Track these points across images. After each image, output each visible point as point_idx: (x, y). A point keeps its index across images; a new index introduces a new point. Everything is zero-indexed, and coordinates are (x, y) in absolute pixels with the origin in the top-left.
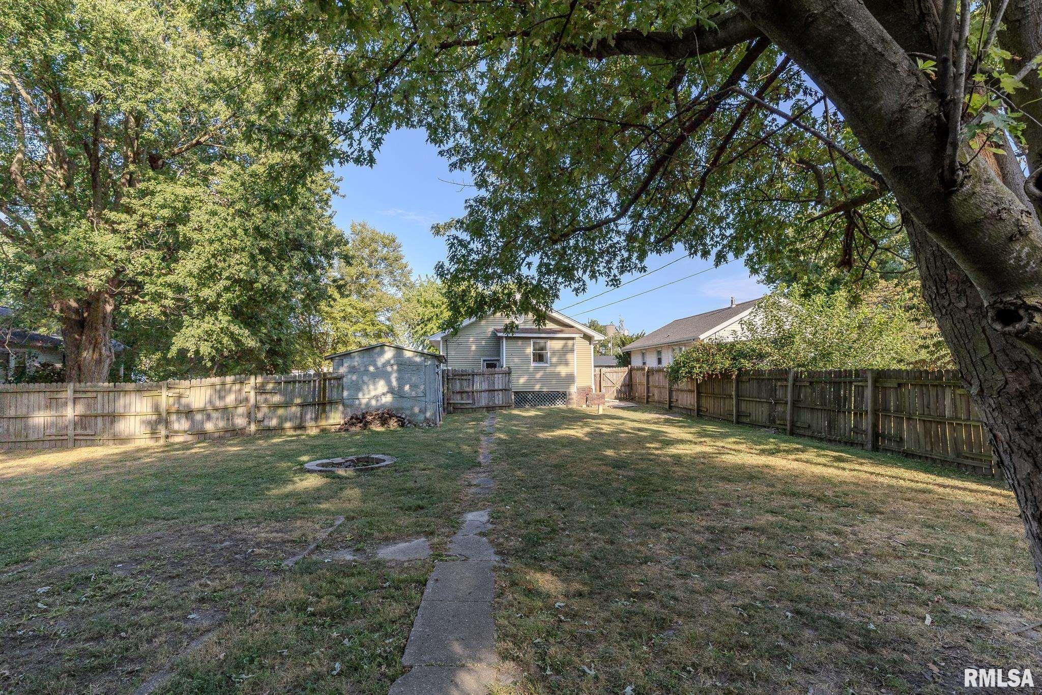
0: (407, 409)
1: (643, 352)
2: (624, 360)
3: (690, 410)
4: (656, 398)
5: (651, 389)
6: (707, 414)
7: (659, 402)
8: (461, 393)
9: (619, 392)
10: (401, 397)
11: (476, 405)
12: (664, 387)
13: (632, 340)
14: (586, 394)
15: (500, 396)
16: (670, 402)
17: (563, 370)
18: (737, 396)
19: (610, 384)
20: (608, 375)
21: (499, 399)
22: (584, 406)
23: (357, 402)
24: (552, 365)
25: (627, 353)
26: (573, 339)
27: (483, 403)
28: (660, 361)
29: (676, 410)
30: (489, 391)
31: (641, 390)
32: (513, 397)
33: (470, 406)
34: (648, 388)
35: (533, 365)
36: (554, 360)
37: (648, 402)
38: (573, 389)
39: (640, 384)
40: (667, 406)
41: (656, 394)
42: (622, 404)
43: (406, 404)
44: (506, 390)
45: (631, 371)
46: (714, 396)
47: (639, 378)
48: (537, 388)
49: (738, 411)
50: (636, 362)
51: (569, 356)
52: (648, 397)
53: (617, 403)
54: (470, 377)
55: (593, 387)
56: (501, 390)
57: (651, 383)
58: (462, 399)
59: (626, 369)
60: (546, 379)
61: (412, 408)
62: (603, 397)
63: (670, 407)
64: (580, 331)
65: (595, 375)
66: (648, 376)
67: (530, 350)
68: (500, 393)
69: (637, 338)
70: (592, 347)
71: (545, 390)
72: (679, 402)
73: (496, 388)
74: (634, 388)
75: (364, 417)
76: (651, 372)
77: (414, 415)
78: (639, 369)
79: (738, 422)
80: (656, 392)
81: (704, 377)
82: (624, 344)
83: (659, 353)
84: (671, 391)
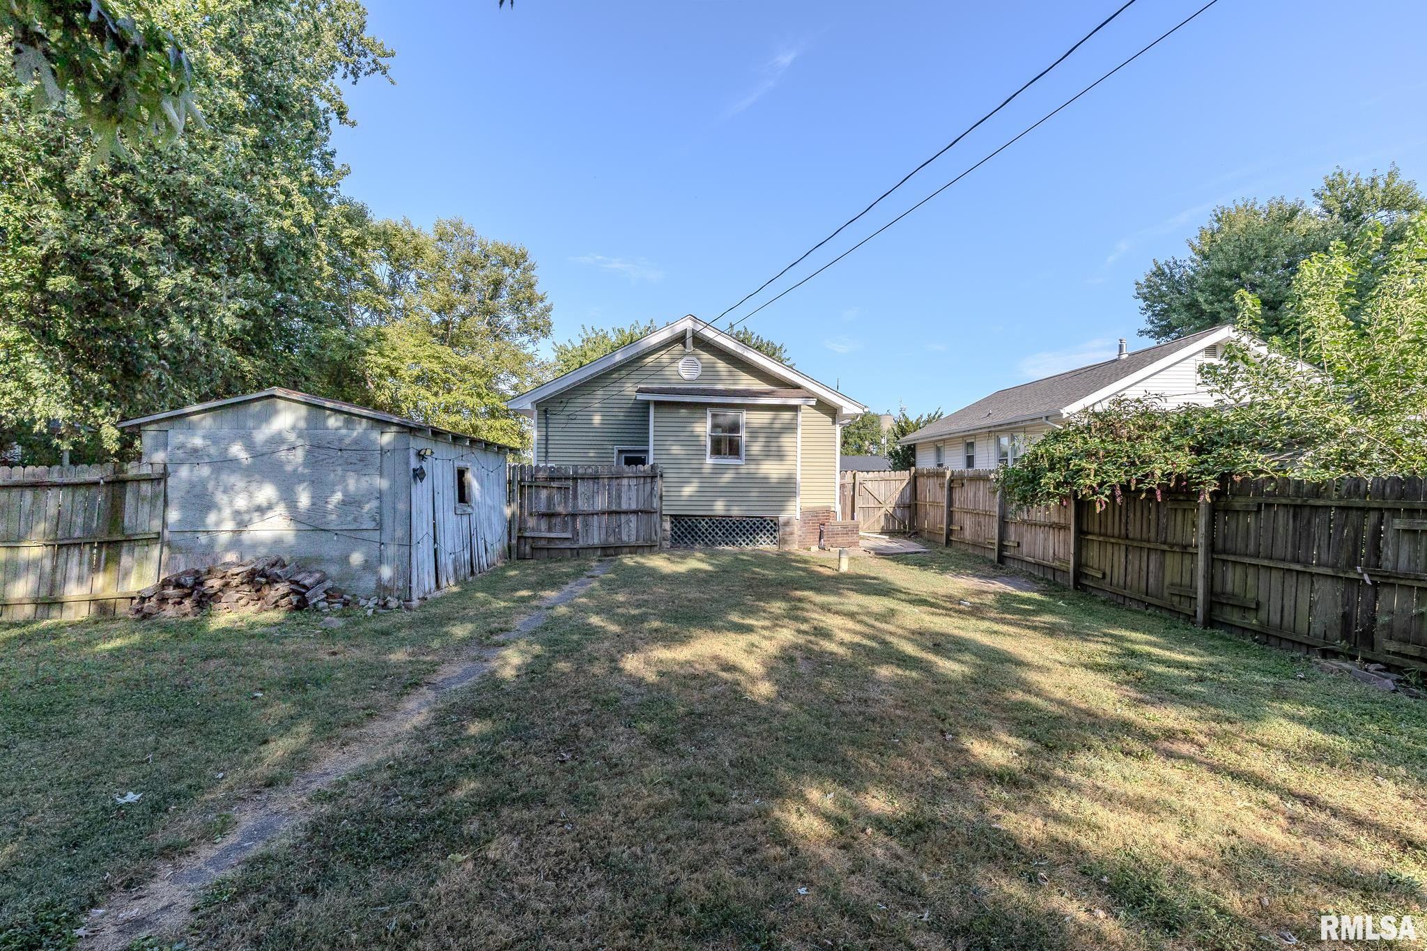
0: (331, 561)
1: (939, 445)
2: (905, 458)
3: (1054, 570)
4: (968, 535)
5: (956, 517)
6: (1105, 585)
7: (975, 545)
8: (550, 516)
9: (889, 517)
10: (316, 529)
11: (581, 543)
12: (987, 514)
13: (917, 426)
14: (820, 523)
15: (633, 525)
16: (1002, 547)
17: (771, 470)
18: (1212, 548)
19: (872, 504)
20: (869, 485)
21: (630, 530)
22: (815, 548)
23: (203, 539)
24: (751, 459)
25: (909, 446)
26: (795, 408)
27: (596, 539)
28: (970, 461)
29: (1016, 566)
30: (610, 513)
31: (934, 518)
32: (667, 526)
33: (567, 545)
34: (950, 514)
35: (710, 461)
36: (756, 448)
37: (949, 542)
38: (793, 512)
39: (935, 504)
40: (994, 556)
41: (968, 527)
42: (896, 545)
43: (329, 547)
44: (644, 512)
45: (914, 480)
46: (1127, 542)
47: (932, 493)
48: (719, 508)
49: (1210, 590)
50: (925, 461)
51: (786, 441)
52: (950, 532)
53: (884, 542)
54: (570, 483)
55: (838, 508)
56: (635, 512)
57: (957, 505)
58: (550, 530)
59: (905, 475)
60: (735, 491)
61: (345, 559)
62: (856, 529)
63: (1002, 559)
64: (810, 395)
65: (842, 486)
66: (951, 489)
67: (704, 428)
68: (633, 518)
69: (929, 421)
70: (838, 429)
71: (736, 511)
72: (1025, 549)
73: (624, 507)
74: (921, 512)
75: (199, 583)
76: (956, 482)
77: (349, 574)
78: (930, 475)
79: (1210, 622)
80: (968, 522)
81: (1112, 497)
82: (904, 432)
83: (971, 445)
84: (1003, 523)
